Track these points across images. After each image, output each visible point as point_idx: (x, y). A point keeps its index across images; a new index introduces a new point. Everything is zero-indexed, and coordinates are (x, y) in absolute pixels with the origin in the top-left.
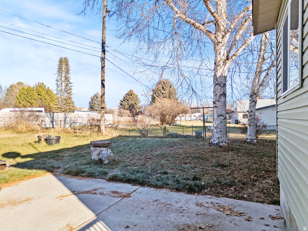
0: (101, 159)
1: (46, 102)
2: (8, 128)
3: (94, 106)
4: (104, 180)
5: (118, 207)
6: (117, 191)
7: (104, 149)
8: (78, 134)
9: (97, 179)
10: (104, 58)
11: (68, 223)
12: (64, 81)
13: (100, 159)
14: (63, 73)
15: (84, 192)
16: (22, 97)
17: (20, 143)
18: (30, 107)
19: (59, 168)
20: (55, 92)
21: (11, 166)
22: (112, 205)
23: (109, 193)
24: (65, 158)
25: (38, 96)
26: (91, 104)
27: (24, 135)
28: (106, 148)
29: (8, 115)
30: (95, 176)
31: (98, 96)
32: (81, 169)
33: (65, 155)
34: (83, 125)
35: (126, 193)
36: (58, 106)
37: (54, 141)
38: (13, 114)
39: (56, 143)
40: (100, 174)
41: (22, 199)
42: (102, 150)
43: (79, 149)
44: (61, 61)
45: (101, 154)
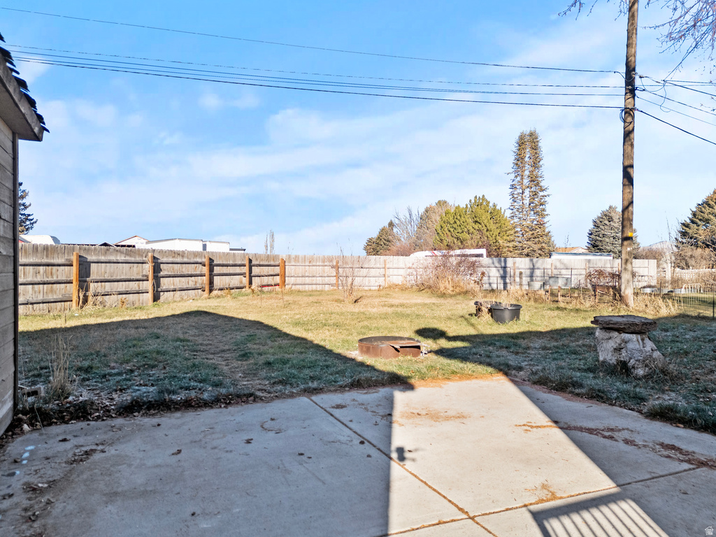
0: (624, 361)
1: (489, 236)
2: (423, 287)
3: (601, 241)
4: (635, 414)
5: (682, 486)
6: (676, 445)
7: (634, 337)
8: (562, 305)
9: (614, 407)
10: (631, 110)
11: (546, 483)
12: (528, 187)
13: (621, 361)
14: (526, 168)
15: (581, 429)
16: (446, 229)
17: (444, 314)
18: (460, 248)
19: (520, 369)
20: (508, 214)
21: (430, 352)
22: (661, 474)
23: (651, 445)
24: (533, 352)
25: (474, 224)
26: (592, 236)
27: (450, 301)
28: (639, 336)
29: (421, 262)
30: (608, 399)
31: (613, 214)
32: (571, 378)
33: (532, 345)
34: (573, 286)
35: (706, 455)
36: (515, 244)
37: (507, 315)
38: (430, 260)
39: (512, 319)
40: (624, 398)
41: (450, 413)
42: (627, 340)
43: (565, 337)
44: (521, 143)
45: (623, 351)
